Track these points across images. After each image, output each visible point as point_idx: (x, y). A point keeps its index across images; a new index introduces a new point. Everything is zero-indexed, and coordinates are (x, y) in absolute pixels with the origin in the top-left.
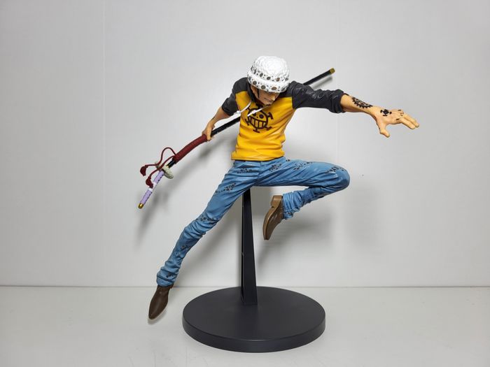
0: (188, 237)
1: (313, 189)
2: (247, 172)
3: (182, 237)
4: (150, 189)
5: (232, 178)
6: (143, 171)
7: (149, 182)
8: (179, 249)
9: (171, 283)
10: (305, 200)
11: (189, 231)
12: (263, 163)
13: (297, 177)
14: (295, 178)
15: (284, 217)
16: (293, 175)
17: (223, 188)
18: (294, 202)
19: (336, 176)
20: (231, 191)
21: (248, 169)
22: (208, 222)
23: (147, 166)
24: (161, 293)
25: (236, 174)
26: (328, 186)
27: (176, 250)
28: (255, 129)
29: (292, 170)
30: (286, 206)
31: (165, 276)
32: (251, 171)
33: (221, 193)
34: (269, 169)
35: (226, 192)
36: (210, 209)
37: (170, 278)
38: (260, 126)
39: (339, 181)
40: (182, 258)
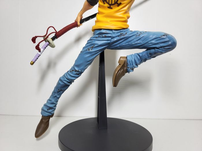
0: (62, 83)
1: (149, 51)
2: (103, 37)
3: (58, 84)
4: (39, 53)
5: (92, 42)
6: (34, 40)
7: (37, 48)
8: (56, 92)
9: (50, 114)
10: (142, 59)
11: (62, 79)
12: (114, 31)
13: (138, 42)
14: (136, 42)
15: (127, 71)
16: (135, 40)
17: (86, 49)
18: (135, 60)
19: (167, 39)
20: (91, 51)
21: (104, 35)
22: (75, 73)
23: (36, 37)
24: (43, 120)
25: (95, 39)
26: (161, 47)
27: (54, 92)
28: (109, 6)
29: (134, 37)
30: (129, 63)
31: (46, 110)
32: (106, 37)
33: (85, 52)
34: (118, 36)
35: (88, 51)
36: (76, 64)
37: (50, 111)
38: (113, 3)
39: (170, 43)
40: (59, 98)
